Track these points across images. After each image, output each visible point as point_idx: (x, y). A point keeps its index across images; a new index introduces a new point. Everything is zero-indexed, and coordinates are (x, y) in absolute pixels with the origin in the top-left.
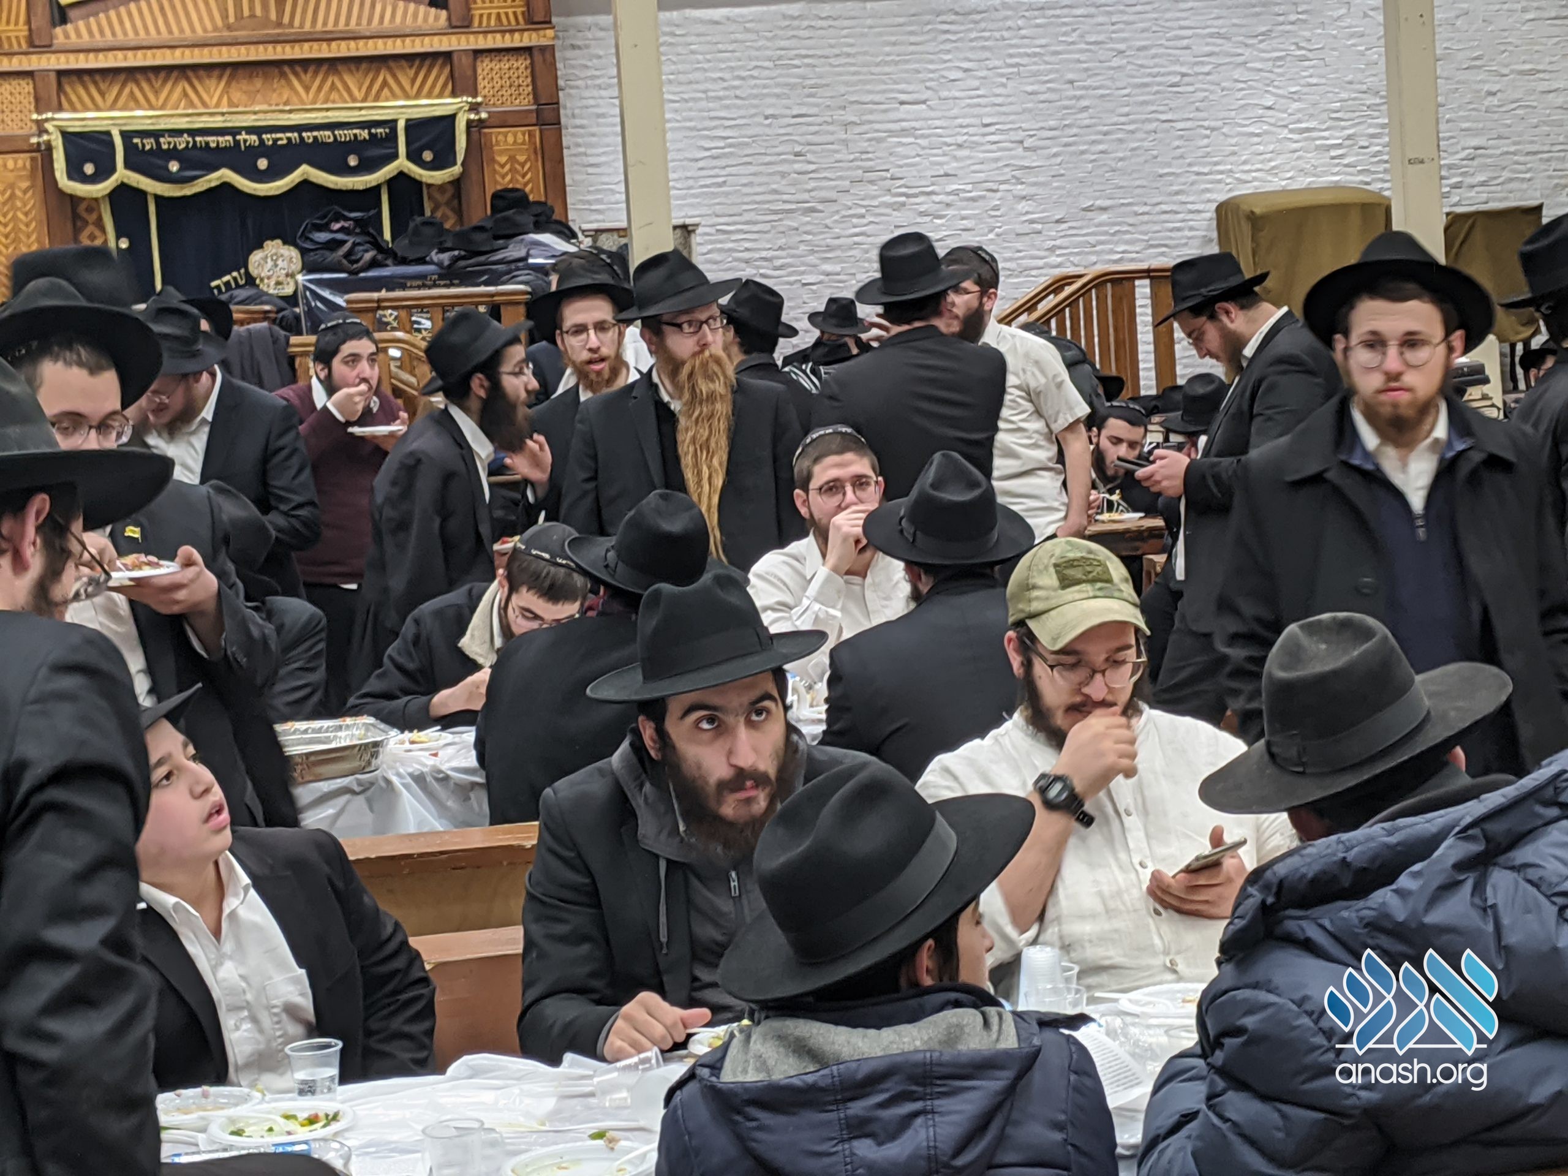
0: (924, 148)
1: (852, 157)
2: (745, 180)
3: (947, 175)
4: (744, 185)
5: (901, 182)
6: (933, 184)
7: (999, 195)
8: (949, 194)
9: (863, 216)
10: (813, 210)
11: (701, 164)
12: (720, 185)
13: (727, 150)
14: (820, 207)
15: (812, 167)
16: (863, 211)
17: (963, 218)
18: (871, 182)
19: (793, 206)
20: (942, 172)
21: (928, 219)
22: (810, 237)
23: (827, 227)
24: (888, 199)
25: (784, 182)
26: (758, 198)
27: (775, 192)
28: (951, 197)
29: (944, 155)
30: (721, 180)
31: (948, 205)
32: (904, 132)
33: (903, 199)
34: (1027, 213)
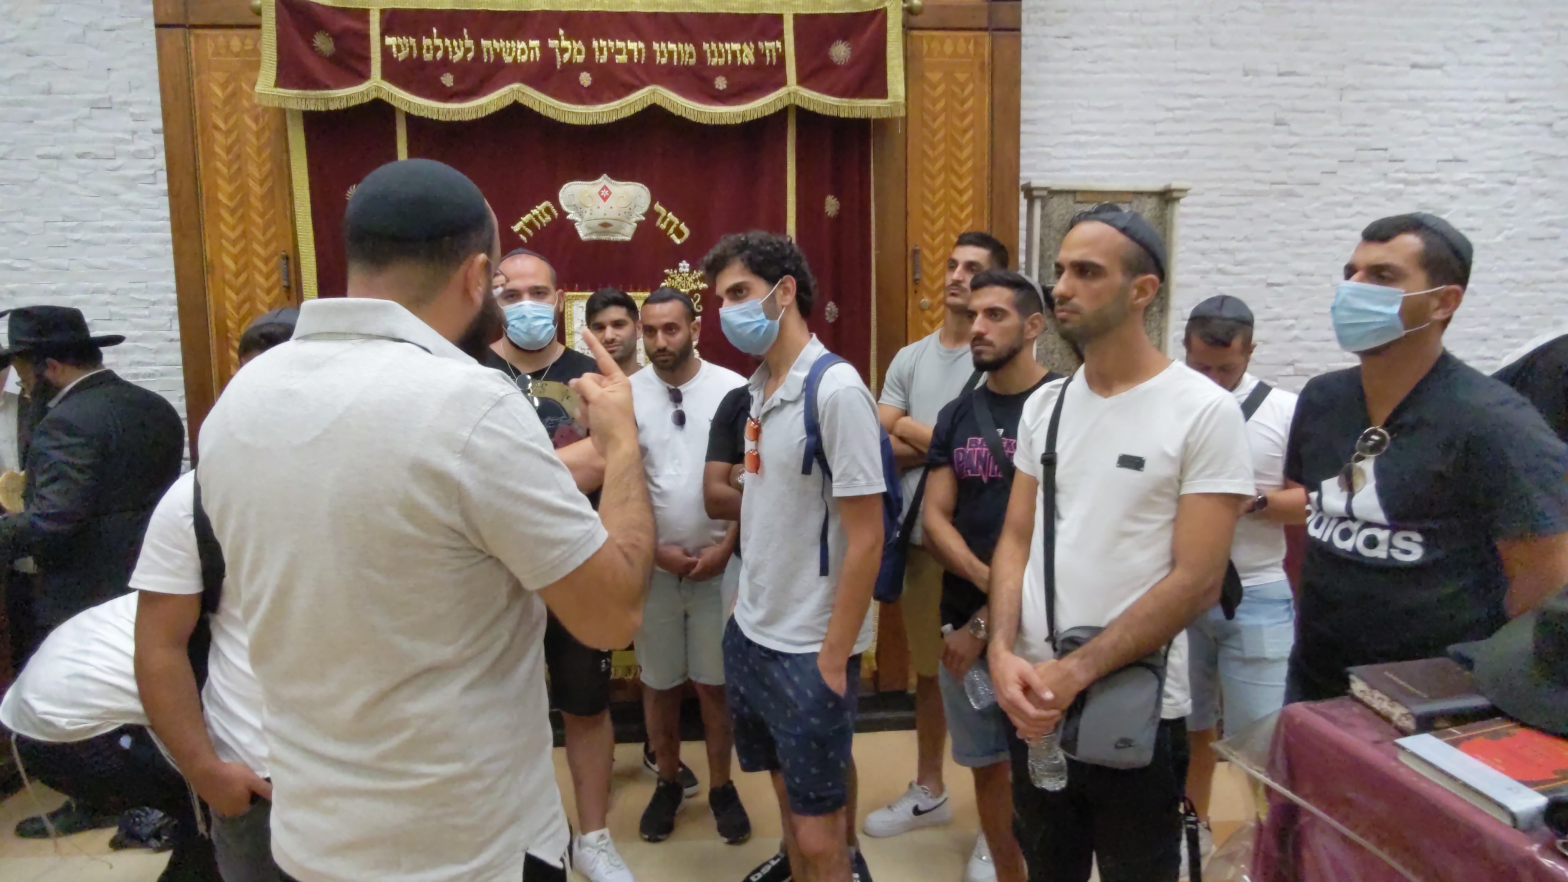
0: (1432, 125)
1: (1344, 130)
2: (1210, 151)
3: (1457, 160)
5: (1401, 165)
6: (1438, 171)
7: (1515, 189)
8: (1456, 183)
9: (1349, 205)
10: (1291, 194)
11: (1160, 127)
12: (1181, 156)
13: (1194, 112)
14: (1299, 189)
15: (1294, 140)
16: (1348, 198)
17: (1469, 215)
18: (1366, 163)
19: (1266, 187)
20: (1450, 157)
22: (1281, 227)
23: (1306, 216)
24: (1381, 185)
25: (1258, 157)
26: (1224, 175)
27: (1247, 168)
29: (1456, 134)
30: (1181, 149)
31: (1453, 197)
32: (1413, 102)
33: (1401, 186)
34: (1545, 213)
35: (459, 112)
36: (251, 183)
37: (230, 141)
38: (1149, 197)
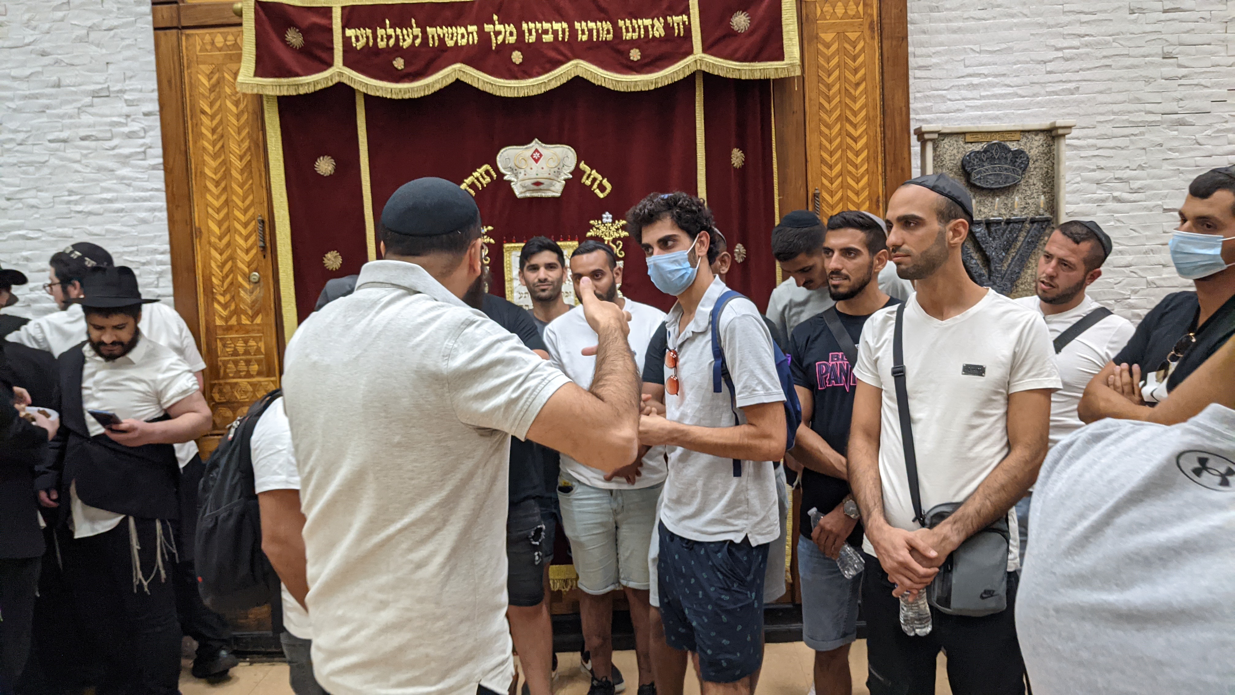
2: (1101, 86)
4: (1101, 92)
10: (1182, 123)
11: (1051, 66)
12: (1072, 92)
13: (1083, 50)
14: (1190, 118)
15: (1183, 72)
19: (1158, 118)
25: (1148, 89)
26: (1116, 108)
27: (1139, 101)
30: (1072, 86)
35: (408, 90)
36: (233, 158)
37: (215, 122)
38: (1036, 135)
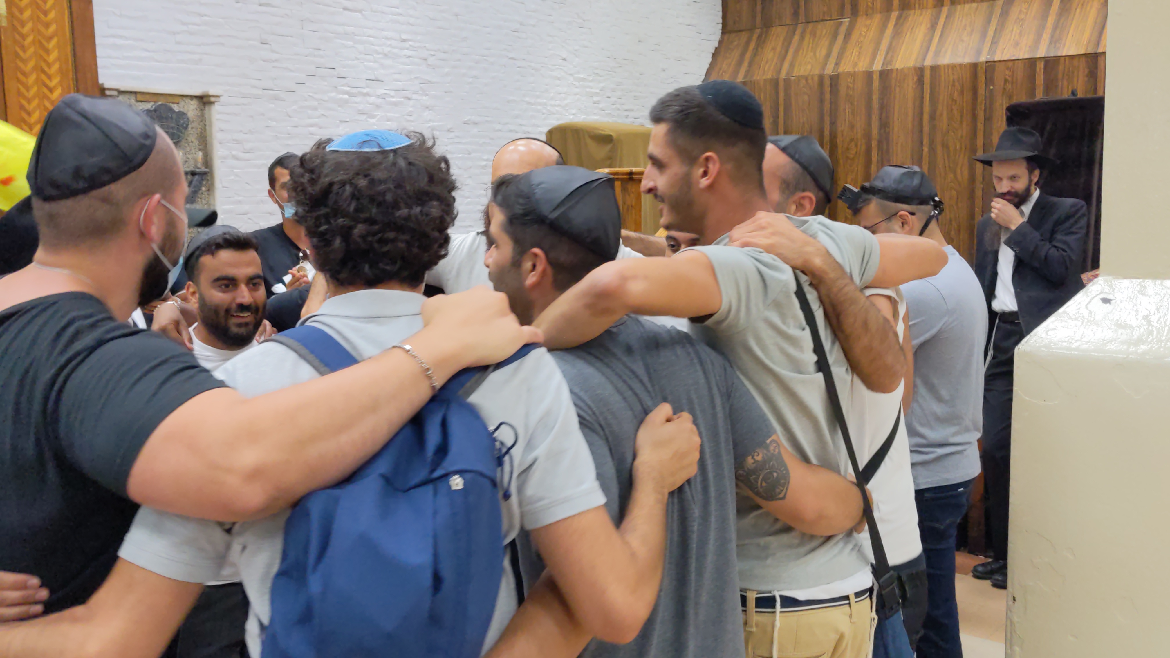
0: (360, 53)
1: (307, 52)
2: (218, 60)
3: (377, 80)
4: (218, 66)
5: (343, 81)
6: (368, 87)
7: (411, 103)
8: (378, 97)
9: (315, 109)
10: (277, 98)
11: (179, 38)
13: (202, 28)
14: (282, 95)
15: (275, 56)
16: (315, 103)
17: (388, 120)
18: (323, 78)
19: (260, 92)
20: (373, 78)
21: (364, 117)
23: (289, 116)
24: (333, 94)
25: (252, 67)
27: (246, 76)
28: (380, 100)
29: (375, 61)
30: (196, 57)
31: (378, 107)
32: (346, 36)
33: (346, 97)
34: (430, 121)
38: (192, 100)
